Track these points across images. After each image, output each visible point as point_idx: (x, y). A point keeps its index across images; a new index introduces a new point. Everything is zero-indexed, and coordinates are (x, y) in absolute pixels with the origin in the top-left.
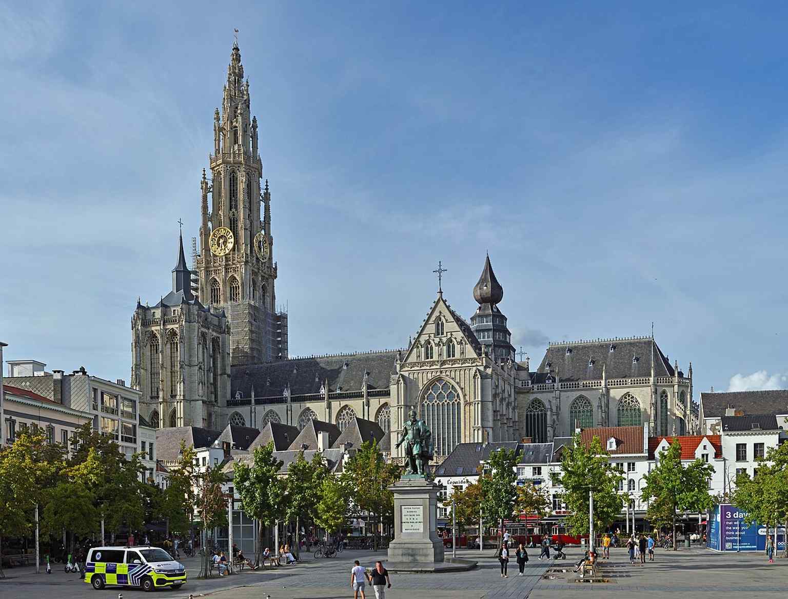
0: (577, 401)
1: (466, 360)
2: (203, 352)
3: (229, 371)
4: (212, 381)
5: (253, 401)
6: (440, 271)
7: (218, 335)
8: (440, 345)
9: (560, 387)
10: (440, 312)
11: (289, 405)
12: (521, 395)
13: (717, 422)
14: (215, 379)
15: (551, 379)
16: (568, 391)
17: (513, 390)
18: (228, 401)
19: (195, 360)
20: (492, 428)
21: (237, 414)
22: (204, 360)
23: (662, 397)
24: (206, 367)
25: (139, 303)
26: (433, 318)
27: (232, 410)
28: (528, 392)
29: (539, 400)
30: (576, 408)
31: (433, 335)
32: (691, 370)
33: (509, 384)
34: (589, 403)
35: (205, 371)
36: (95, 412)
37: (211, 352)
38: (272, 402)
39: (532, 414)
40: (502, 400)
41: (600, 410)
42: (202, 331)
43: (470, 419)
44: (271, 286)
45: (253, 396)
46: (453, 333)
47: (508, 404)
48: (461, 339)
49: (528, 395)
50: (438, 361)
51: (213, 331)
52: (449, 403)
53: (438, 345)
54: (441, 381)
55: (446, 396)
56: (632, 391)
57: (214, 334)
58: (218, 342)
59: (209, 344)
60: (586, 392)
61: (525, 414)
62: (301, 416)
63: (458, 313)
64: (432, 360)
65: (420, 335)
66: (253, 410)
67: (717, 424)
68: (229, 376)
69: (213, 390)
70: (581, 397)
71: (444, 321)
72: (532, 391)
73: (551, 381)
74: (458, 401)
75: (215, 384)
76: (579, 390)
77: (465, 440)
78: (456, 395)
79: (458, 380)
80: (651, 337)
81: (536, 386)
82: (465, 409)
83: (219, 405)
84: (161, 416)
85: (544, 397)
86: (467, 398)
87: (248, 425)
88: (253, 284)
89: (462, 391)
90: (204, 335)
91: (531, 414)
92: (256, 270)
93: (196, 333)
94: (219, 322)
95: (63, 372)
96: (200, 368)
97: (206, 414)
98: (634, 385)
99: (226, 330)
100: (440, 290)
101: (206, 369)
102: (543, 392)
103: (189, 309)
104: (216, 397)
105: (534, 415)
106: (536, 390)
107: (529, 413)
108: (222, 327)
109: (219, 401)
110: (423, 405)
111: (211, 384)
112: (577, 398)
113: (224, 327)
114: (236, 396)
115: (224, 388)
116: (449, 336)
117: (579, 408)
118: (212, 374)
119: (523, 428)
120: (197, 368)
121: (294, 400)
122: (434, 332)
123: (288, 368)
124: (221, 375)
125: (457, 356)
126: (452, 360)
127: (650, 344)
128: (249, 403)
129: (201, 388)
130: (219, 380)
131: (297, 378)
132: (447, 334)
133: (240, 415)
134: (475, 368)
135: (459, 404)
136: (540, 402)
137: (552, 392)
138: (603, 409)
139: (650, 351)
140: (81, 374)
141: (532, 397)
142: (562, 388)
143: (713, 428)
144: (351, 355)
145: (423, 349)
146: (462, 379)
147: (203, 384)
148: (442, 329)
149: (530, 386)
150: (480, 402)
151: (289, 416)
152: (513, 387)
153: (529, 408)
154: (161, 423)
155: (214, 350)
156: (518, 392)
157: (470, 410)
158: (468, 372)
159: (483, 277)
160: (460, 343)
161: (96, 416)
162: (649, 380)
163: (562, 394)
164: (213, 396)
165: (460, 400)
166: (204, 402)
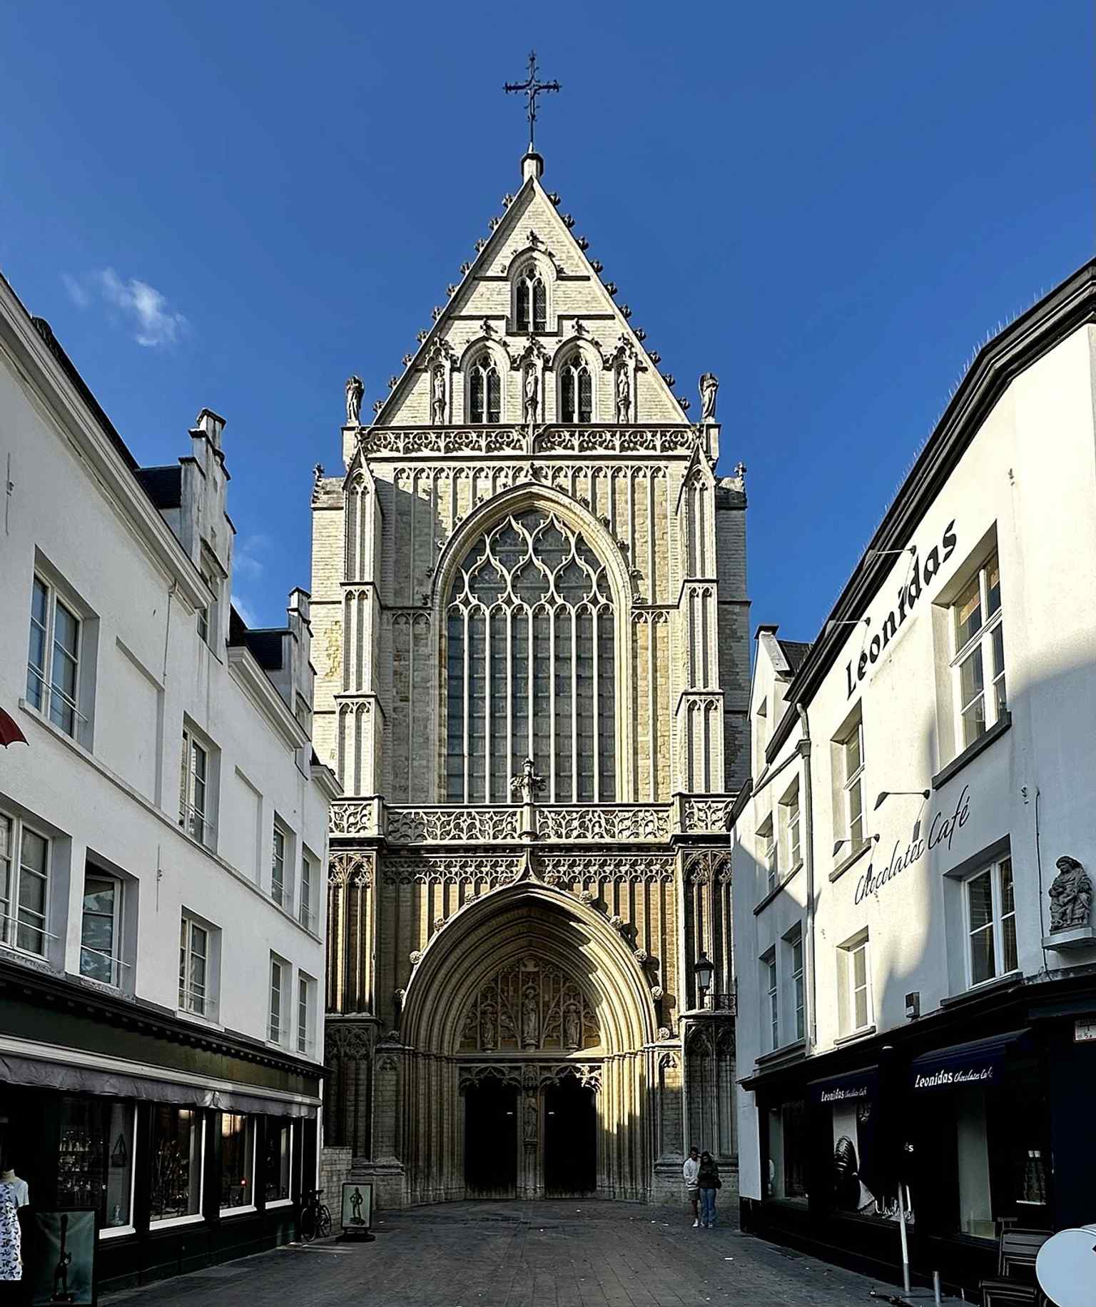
1: (639, 429)
6: (533, 87)
8: (532, 365)
10: (534, 238)
31: (503, 323)
43: (655, 679)
46: (584, 323)
48: (620, 344)
50: (524, 427)
52: (563, 608)
53: (522, 363)
54: (531, 518)
55: (551, 578)
64: (495, 421)
71: (549, 275)
74: (603, 601)
77: (636, 792)
78: (594, 578)
79: (604, 509)
82: (634, 634)
86: (645, 587)
89: (625, 558)
110: (454, 616)
116: (569, 330)
122: (508, 313)
125: (602, 411)
126: (582, 429)
132: (560, 325)
134: (675, 466)
135: (606, 613)
145: (459, 378)
146: (624, 508)
150: (714, 589)
157: (654, 639)
158: (647, 482)
160: (615, 363)
165: (610, 599)
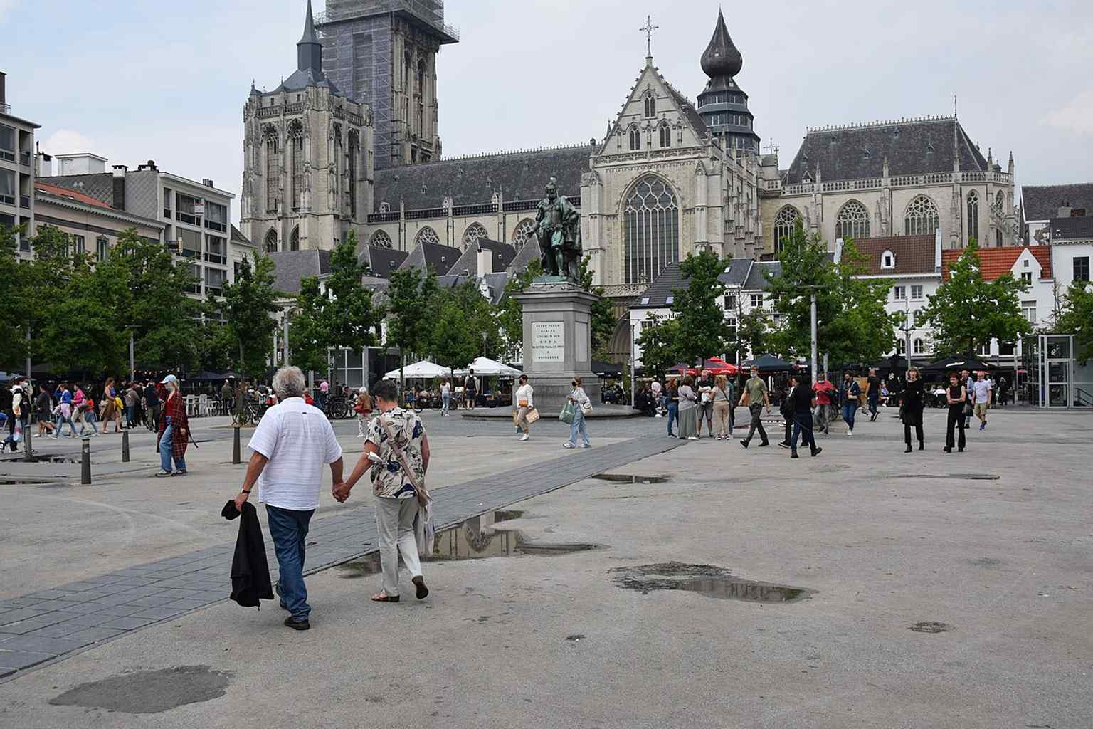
0: (847, 208)
1: (685, 149)
2: (336, 150)
3: (371, 177)
4: (348, 189)
5: (402, 216)
6: (649, 29)
7: (357, 128)
8: (650, 130)
9: (822, 188)
10: (649, 85)
11: (450, 220)
12: (768, 201)
13: (1045, 226)
14: (352, 186)
15: (809, 178)
16: (834, 194)
17: (755, 194)
18: (369, 216)
19: (324, 162)
20: (723, 244)
21: (381, 232)
22: (336, 160)
23: (969, 199)
24: (339, 170)
25: (253, 87)
26: (639, 93)
27: (375, 228)
28: (777, 197)
29: (792, 207)
30: (845, 217)
31: (640, 116)
32: (1011, 161)
33: (749, 184)
34: (864, 210)
35: (339, 177)
36: (167, 221)
37: (347, 150)
38: (427, 215)
39: (783, 226)
40: (738, 206)
41: (878, 219)
42: (335, 122)
44: (431, 62)
45: (402, 209)
46: (666, 113)
47: (748, 213)
48: (680, 121)
49: (778, 200)
50: (647, 152)
51: (350, 122)
52: (661, 209)
53: (646, 130)
54: (650, 180)
55: (658, 200)
56: (926, 192)
57: (353, 126)
58: (357, 137)
59: (345, 139)
60: (861, 195)
61: (773, 226)
62: (466, 234)
63: (676, 87)
64: (638, 151)
65: (621, 116)
66: (402, 227)
67: (1045, 231)
68: (371, 182)
69: (349, 201)
70: (852, 202)
71: (655, 98)
72: (782, 195)
73: (809, 181)
74: (675, 206)
75: (352, 192)
76: (848, 193)
78: (672, 198)
80: (953, 116)
81: (787, 188)
82: (684, 217)
83: (357, 221)
84: (280, 237)
85: (798, 204)
86: (686, 202)
87: (395, 247)
88: (406, 59)
89: (680, 193)
90: (337, 128)
91: (781, 228)
92: (411, 41)
93: (326, 125)
94: (359, 111)
95: (126, 167)
96: (331, 171)
97: (339, 234)
98: (929, 183)
99: (368, 121)
100: (649, 53)
101: (340, 173)
102: (798, 196)
103: (317, 93)
104: (353, 210)
105: (786, 228)
106: (788, 193)
107: (778, 226)
108: (362, 117)
109: (358, 215)
110: (626, 214)
111: (347, 193)
112: (846, 204)
113: (364, 117)
114: (381, 209)
115: (365, 199)
116: (662, 116)
117: (850, 218)
118: (347, 180)
119: (770, 247)
120: (327, 171)
121: (457, 212)
122: (641, 113)
123: (450, 171)
124: (361, 181)
125: (674, 144)
126: (666, 151)
127: (950, 127)
128: (397, 217)
129: (332, 198)
130: (358, 188)
131: (462, 183)
132: (658, 115)
133: (386, 235)
134: (697, 161)
135: (676, 210)
136: (794, 210)
137: (811, 195)
138: (883, 218)
139: (953, 136)
140: (149, 168)
141: (782, 203)
142: (824, 190)
143: (1039, 235)
144: (534, 152)
145: (626, 136)
146: (680, 175)
147: (335, 192)
148: (653, 107)
149: (780, 188)
150: (704, 208)
151: (451, 233)
152: (754, 190)
153: (779, 218)
154: (280, 246)
155: (351, 148)
156: (764, 196)
157: (690, 219)
159: (714, 41)
160: (677, 127)
161: (168, 226)
162: (950, 176)
163: (825, 197)
164: (349, 209)
165: (677, 205)
166: (336, 217)
